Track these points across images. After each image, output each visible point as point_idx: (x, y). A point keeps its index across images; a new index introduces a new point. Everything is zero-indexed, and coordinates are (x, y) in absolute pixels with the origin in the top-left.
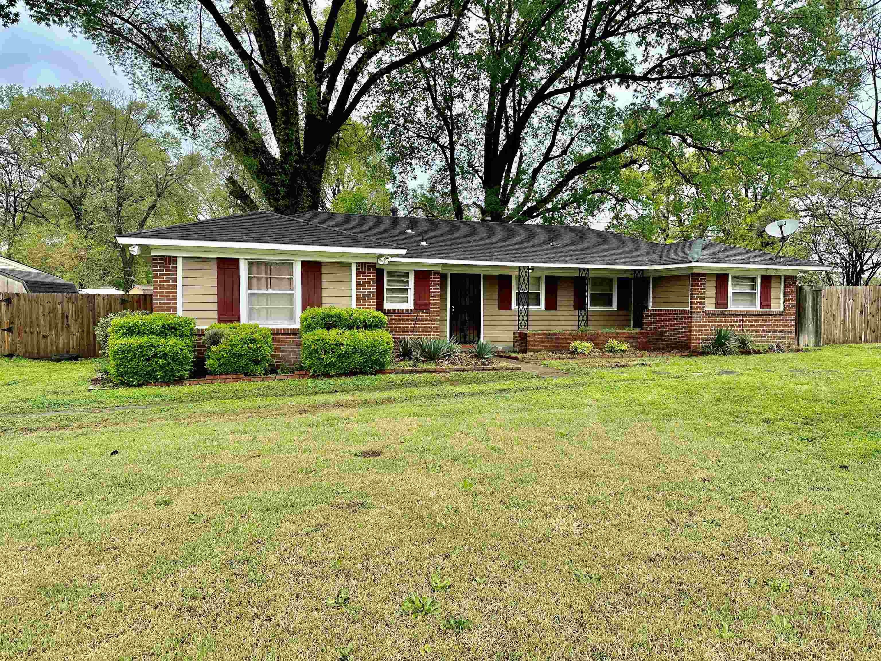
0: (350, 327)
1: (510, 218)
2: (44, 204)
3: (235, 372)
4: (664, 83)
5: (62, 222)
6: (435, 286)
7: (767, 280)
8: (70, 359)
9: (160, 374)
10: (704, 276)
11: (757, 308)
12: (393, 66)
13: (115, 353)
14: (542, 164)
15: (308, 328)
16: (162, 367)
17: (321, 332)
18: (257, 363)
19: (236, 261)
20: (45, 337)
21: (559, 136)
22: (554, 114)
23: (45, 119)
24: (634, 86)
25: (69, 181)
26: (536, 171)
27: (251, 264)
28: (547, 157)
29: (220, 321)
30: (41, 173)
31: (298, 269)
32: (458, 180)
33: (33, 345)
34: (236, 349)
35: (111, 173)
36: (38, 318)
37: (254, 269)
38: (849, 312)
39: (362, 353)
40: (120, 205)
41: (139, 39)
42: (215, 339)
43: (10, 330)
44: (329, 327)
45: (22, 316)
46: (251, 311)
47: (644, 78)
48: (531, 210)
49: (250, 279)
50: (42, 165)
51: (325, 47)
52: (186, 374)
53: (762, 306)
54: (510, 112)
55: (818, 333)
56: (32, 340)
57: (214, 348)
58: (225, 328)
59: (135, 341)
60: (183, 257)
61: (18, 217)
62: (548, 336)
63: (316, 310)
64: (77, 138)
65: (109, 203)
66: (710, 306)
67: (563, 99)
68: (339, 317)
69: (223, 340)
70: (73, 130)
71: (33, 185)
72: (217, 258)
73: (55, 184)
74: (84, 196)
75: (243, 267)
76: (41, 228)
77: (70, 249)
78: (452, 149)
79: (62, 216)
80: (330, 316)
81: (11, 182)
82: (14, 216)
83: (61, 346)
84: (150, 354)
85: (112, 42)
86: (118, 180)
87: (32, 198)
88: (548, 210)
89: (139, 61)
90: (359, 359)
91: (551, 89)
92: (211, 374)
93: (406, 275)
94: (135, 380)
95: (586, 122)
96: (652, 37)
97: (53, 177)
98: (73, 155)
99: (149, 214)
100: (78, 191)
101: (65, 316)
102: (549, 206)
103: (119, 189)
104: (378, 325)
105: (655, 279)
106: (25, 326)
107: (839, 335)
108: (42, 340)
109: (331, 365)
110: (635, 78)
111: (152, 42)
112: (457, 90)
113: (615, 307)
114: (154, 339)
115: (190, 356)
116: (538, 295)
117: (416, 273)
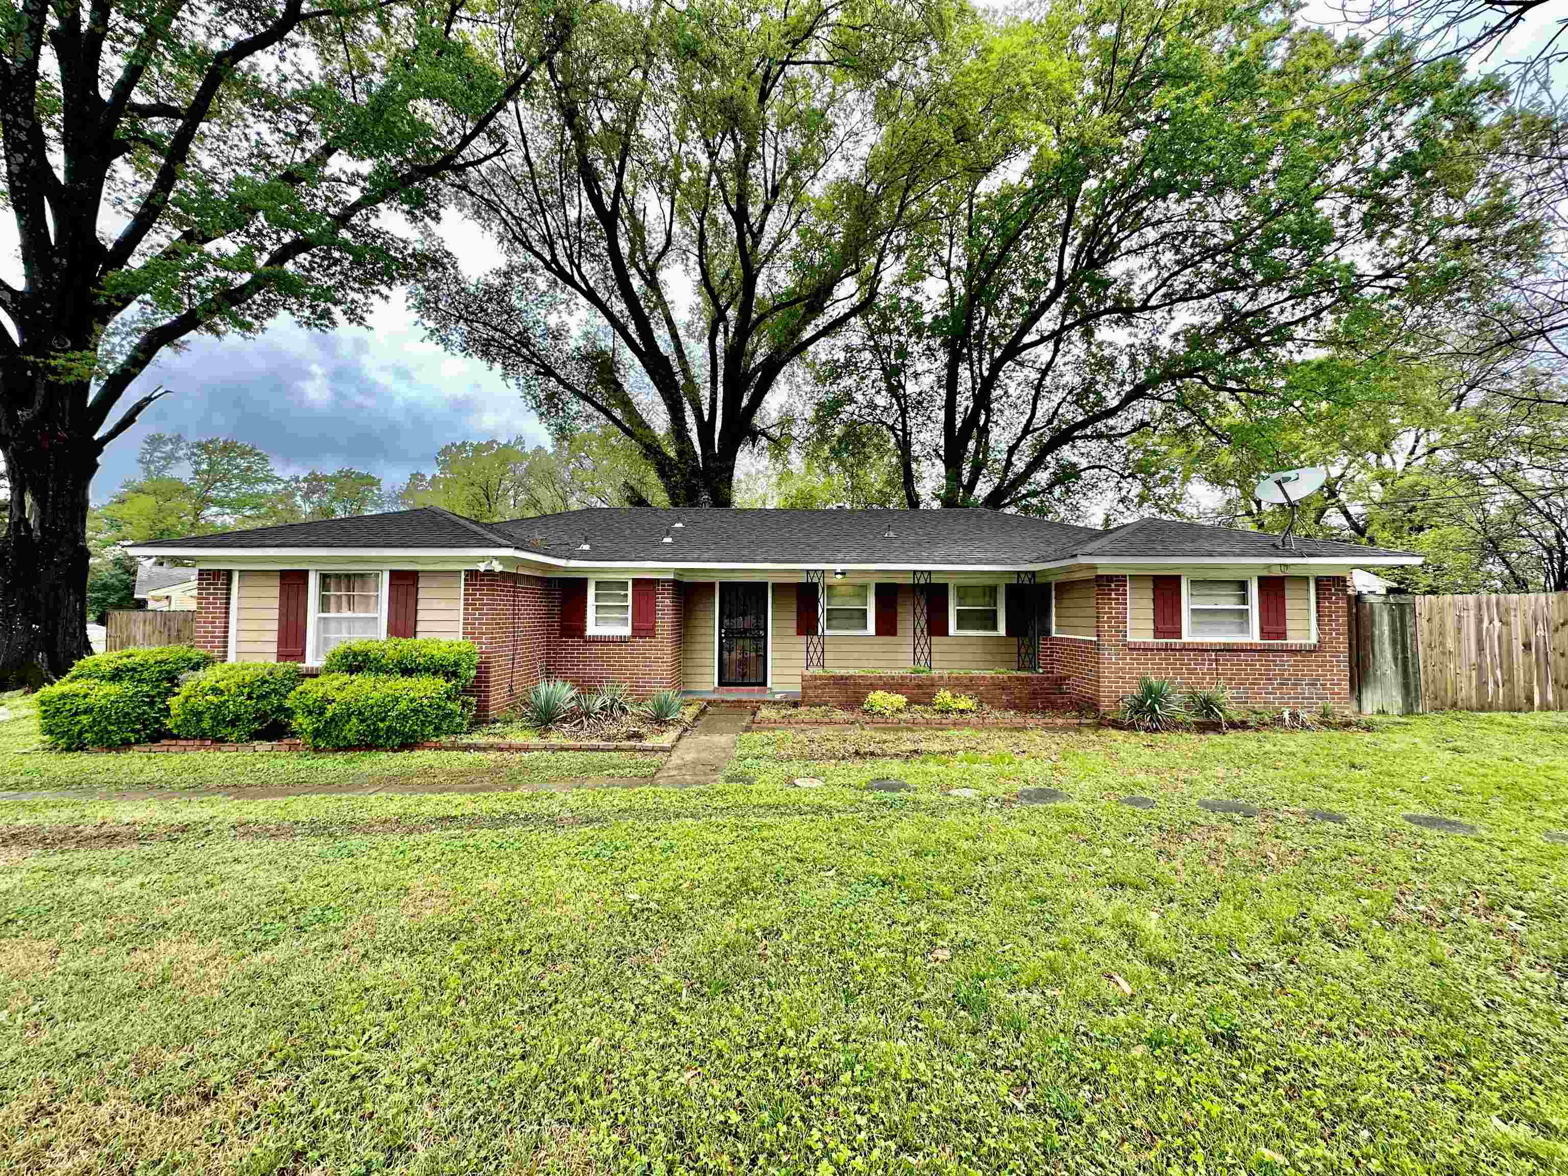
6: (665, 603)
7: (1272, 586)
10: (1122, 579)
11: (1254, 636)
14: (1020, 440)
19: (305, 574)
26: (1013, 449)
27: (325, 578)
28: (1026, 431)
29: (279, 657)
31: (385, 582)
37: (329, 584)
38: (1492, 647)
46: (324, 642)
49: (323, 597)
53: (1265, 635)
60: (240, 571)
62: (839, 681)
72: (282, 572)
75: (313, 582)
93: (625, 585)
105: (1059, 587)
110: (1133, 311)
113: (1002, 631)
116: (864, 613)
117: (636, 582)
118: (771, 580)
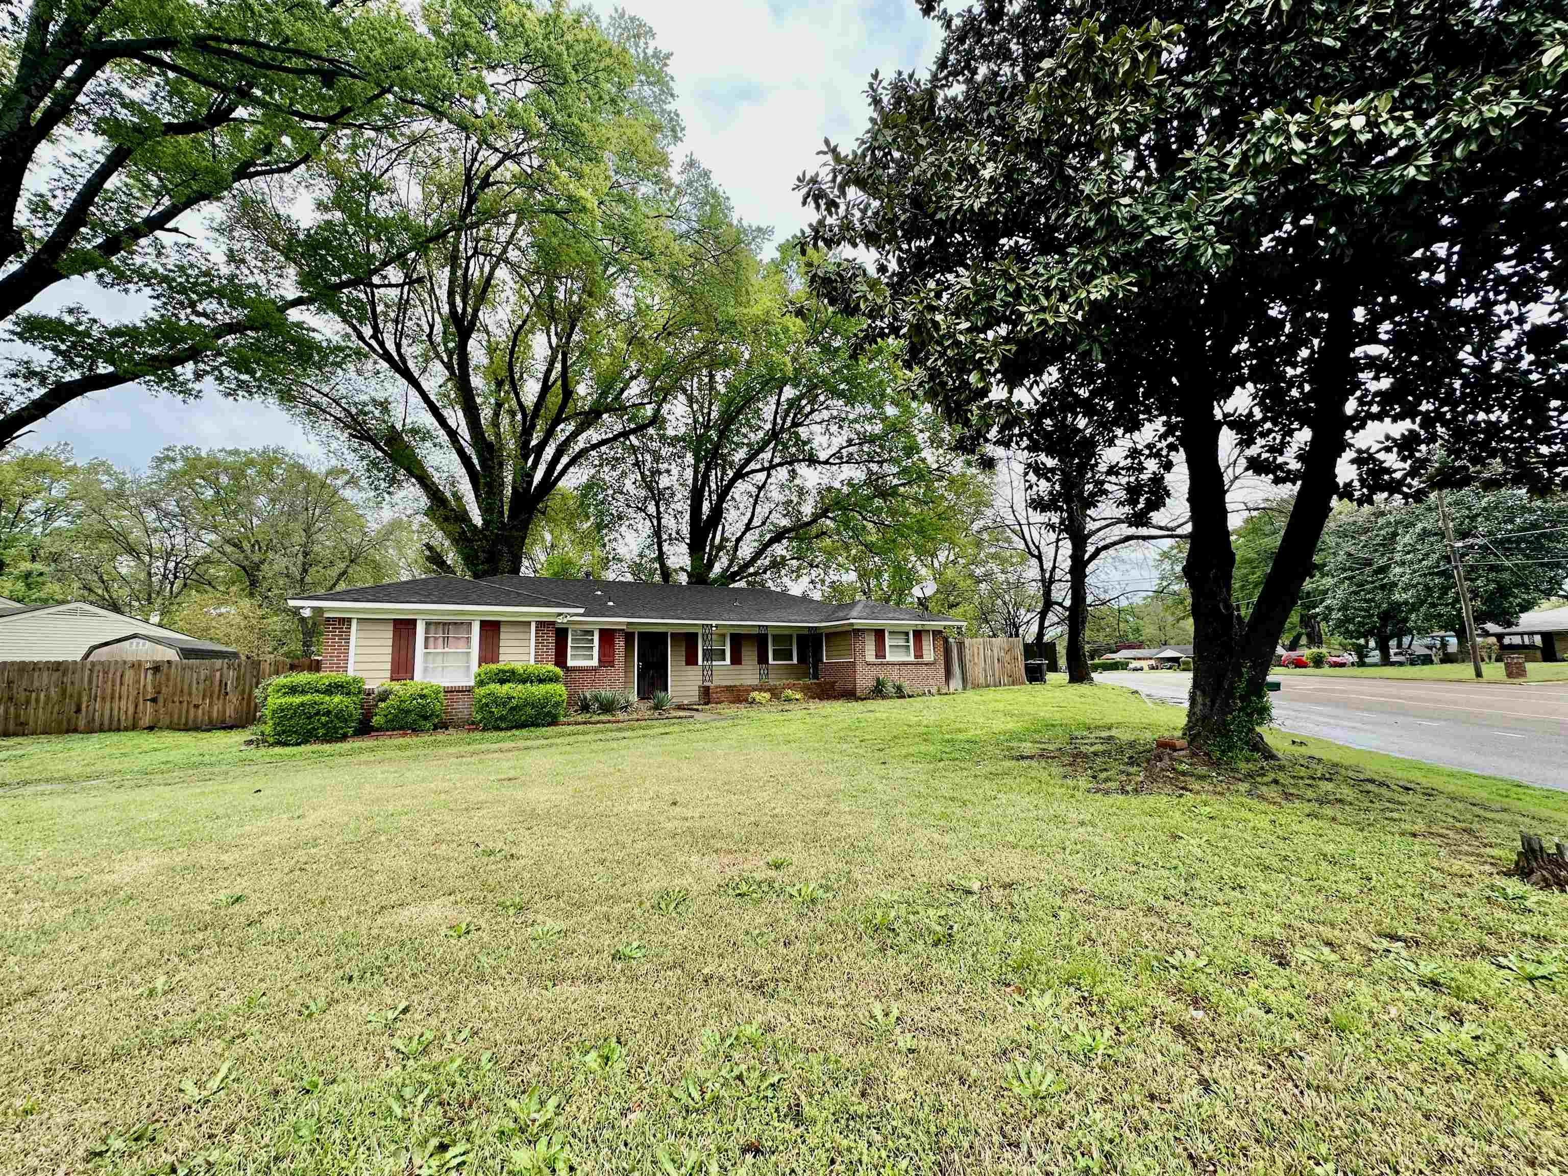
0: (524, 682)
1: (715, 581)
2: (212, 571)
3: (401, 728)
4: (845, 467)
5: (234, 589)
6: (620, 644)
7: (918, 634)
8: (224, 728)
9: (321, 732)
10: (863, 631)
11: (911, 658)
12: (603, 442)
13: (274, 712)
14: (744, 534)
15: (481, 683)
16: (324, 725)
17: (494, 687)
18: (426, 718)
19: (413, 622)
20: (196, 706)
21: (758, 509)
22: (754, 491)
23: (224, 480)
24: (819, 468)
25: (246, 546)
26: (739, 540)
27: (428, 624)
28: (748, 527)
29: (392, 679)
30: (213, 537)
31: (476, 628)
32: (666, 547)
33: (180, 718)
34: (404, 705)
35: (298, 538)
36: (190, 685)
37: (432, 627)
38: (988, 661)
39: (533, 706)
40: (305, 571)
41: (338, 412)
42: (384, 696)
43: (154, 700)
44: (502, 682)
45: (171, 684)
46: (426, 669)
47: (826, 462)
48: (735, 574)
49: (427, 639)
50: (215, 528)
51: (533, 426)
52: (350, 731)
53: (916, 657)
54: (713, 486)
55: (964, 680)
56: (180, 710)
57: (382, 705)
58: (396, 686)
59: (297, 700)
60: (360, 620)
61: (178, 584)
62: (729, 689)
63: (493, 667)
64: (261, 501)
65: (293, 569)
66: (870, 656)
67: (762, 476)
68: (513, 672)
69: (392, 697)
70: (258, 493)
71: (201, 550)
72: (396, 621)
73: (229, 549)
74: (262, 562)
75: (420, 628)
76: (206, 596)
77: (238, 619)
78: (659, 519)
79: (234, 583)
80: (504, 672)
81: (173, 546)
82: (172, 584)
83: (215, 715)
84: (313, 711)
85: (309, 413)
86: (305, 546)
87: (197, 564)
88: (751, 575)
89: (338, 433)
90: (529, 711)
91: (747, 469)
92: (377, 730)
93: (591, 633)
94: (293, 739)
95: (782, 498)
96: (834, 428)
97: (228, 542)
98: (255, 520)
99: (338, 580)
100: (256, 558)
101: (223, 684)
102: (751, 570)
103: (306, 554)
104: (553, 679)
105: (827, 635)
106: (174, 694)
107: (982, 681)
108: (192, 711)
109: (502, 718)
110: (820, 463)
111: (352, 416)
112: (663, 467)
113: (795, 661)
114: (317, 697)
115: (357, 714)
116: (723, 652)
117: (601, 631)
118: (670, 630)
